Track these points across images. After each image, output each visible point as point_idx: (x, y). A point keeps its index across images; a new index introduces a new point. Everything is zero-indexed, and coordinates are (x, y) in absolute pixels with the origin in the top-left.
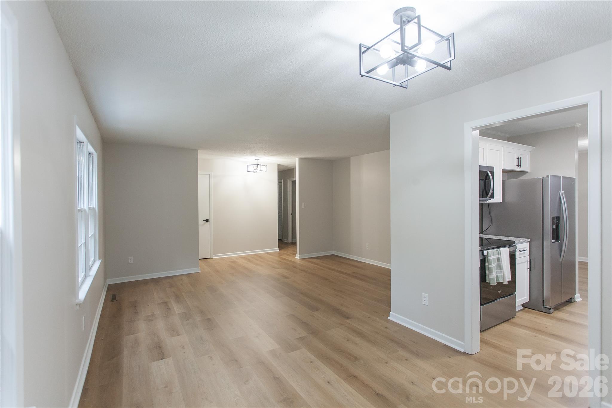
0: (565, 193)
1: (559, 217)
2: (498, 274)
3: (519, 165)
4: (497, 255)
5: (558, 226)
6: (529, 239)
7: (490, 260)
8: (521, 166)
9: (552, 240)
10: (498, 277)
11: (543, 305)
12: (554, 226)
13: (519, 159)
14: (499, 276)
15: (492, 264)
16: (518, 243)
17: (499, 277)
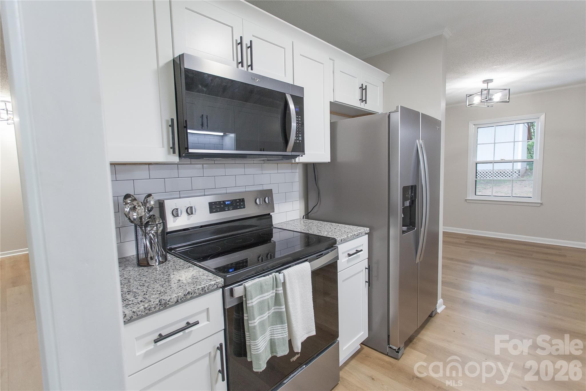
0: (425, 144)
1: (415, 186)
2: (276, 337)
3: (363, 100)
4: (273, 289)
5: (413, 202)
6: (368, 229)
7: (251, 308)
8: (366, 100)
9: (403, 227)
10: (274, 343)
11: (389, 344)
12: (407, 203)
13: (363, 89)
14: (276, 341)
15: (254, 319)
16: (343, 241)
17: (277, 344)
